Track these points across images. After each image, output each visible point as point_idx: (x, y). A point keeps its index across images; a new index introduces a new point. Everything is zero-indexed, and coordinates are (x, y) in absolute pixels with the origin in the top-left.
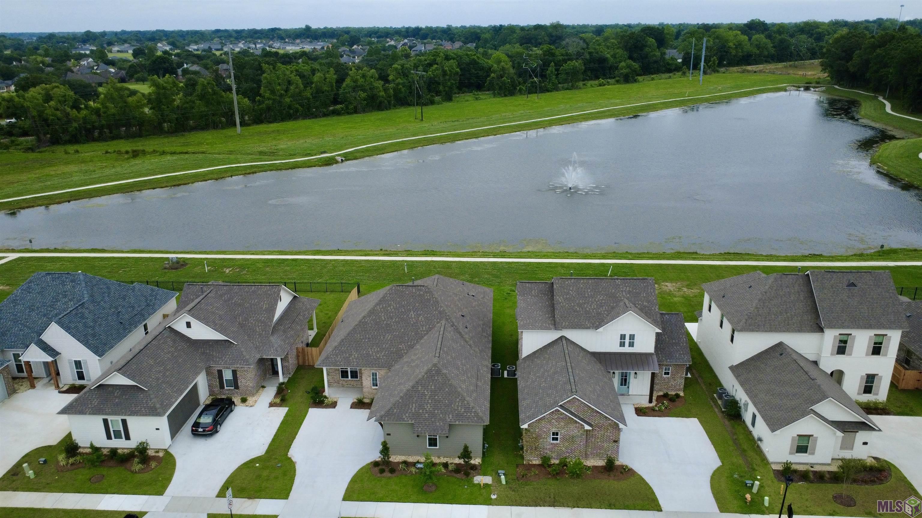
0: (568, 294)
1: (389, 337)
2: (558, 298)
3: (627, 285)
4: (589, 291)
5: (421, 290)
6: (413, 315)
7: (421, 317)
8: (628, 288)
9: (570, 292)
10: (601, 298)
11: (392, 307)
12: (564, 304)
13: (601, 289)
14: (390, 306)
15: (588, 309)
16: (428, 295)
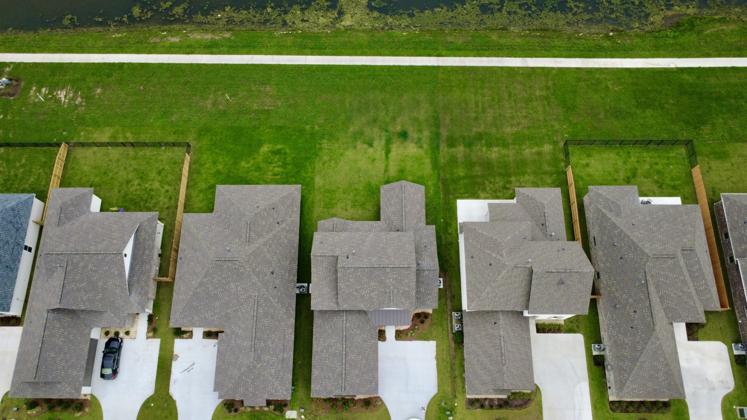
0: (348, 281)
1: (217, 304)
2: (341, 285)
3: (394, 273)
4: (365, 278)
5: (235, 264)
6: (233, 286)
7: (240, 287)
8: (395, 275)
9: (350, 279)
10: (373, 285)
11: (216, 279)
12: (345, 290)
13: (374, 277)
14: (214, 278)
15: (363, 294)
16: (242, 268)
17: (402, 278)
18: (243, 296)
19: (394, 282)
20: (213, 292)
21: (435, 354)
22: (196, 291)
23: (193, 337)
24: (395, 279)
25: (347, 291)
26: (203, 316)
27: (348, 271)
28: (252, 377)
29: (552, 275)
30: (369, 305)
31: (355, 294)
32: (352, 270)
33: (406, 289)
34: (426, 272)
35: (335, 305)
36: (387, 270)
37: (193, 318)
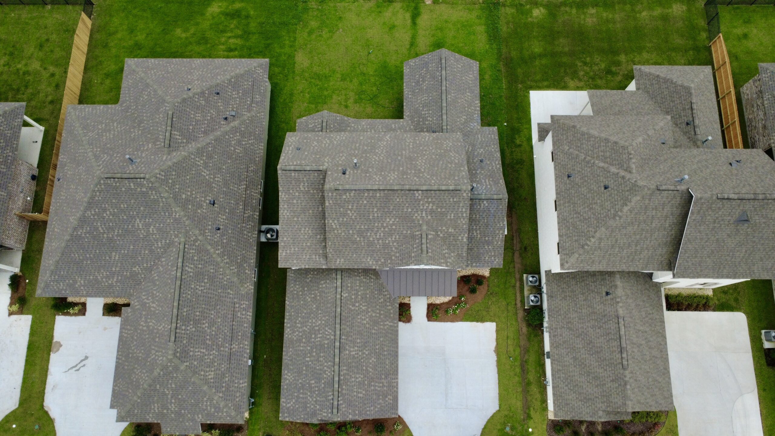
0: (345, 215)
1: (115, 256)
2: (331, 222)
3: (430, 200)
4: (375, 210)
5: (142, 185)
6: (140, 225)
7: (152, 227)
8: (431, 205)
9: (349, 212)
10: (391, 222)
11: (108, 213)
12: (340, 232)
13: (392, 208)
14: (105, 210)
15: (371, 239)
16: (154, 192)
17: (443, 210)
18: (159, 243)
19: (429, 217)
20: (105, 236)
21: (494, 344)
22: (75, 233)
23: (87, 313)
24: (432, 212)
25: (343, 234)
26: (91, 277)
27: (344, 197)
28: (173, 386)
29: (727, 204)
30: (383, 260)
31: (358, 239)
32: (352, 194)
33: (450, 230)
34: (485, 202)
35: (321, 259)
36: (417, 195)
37: (75, 282)
